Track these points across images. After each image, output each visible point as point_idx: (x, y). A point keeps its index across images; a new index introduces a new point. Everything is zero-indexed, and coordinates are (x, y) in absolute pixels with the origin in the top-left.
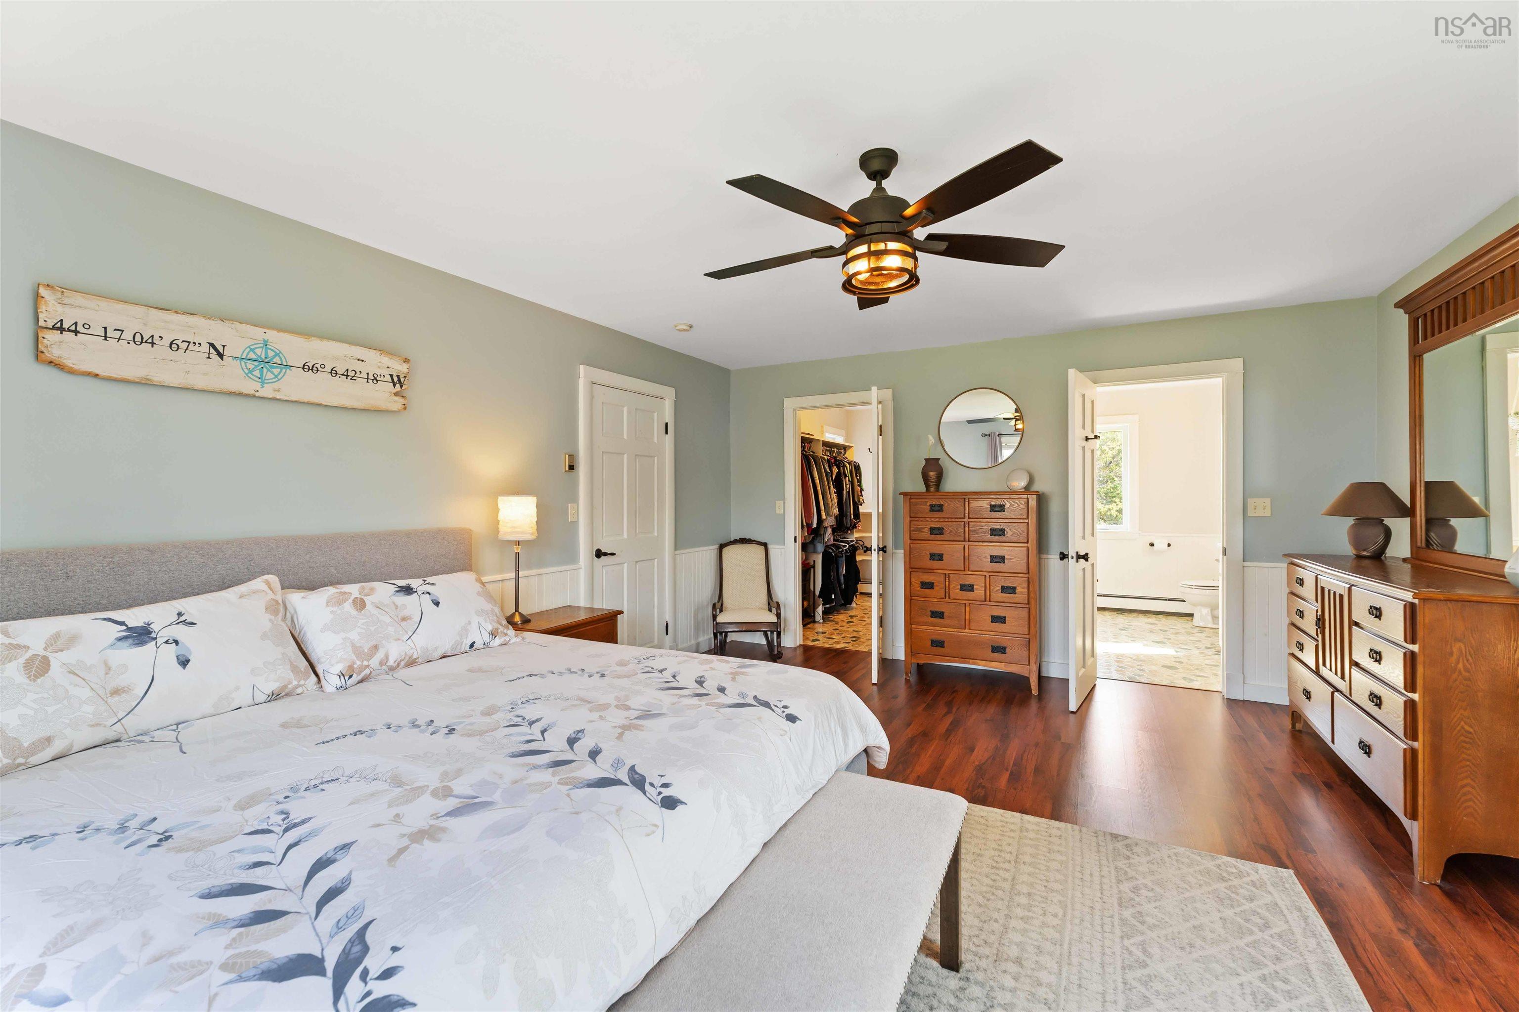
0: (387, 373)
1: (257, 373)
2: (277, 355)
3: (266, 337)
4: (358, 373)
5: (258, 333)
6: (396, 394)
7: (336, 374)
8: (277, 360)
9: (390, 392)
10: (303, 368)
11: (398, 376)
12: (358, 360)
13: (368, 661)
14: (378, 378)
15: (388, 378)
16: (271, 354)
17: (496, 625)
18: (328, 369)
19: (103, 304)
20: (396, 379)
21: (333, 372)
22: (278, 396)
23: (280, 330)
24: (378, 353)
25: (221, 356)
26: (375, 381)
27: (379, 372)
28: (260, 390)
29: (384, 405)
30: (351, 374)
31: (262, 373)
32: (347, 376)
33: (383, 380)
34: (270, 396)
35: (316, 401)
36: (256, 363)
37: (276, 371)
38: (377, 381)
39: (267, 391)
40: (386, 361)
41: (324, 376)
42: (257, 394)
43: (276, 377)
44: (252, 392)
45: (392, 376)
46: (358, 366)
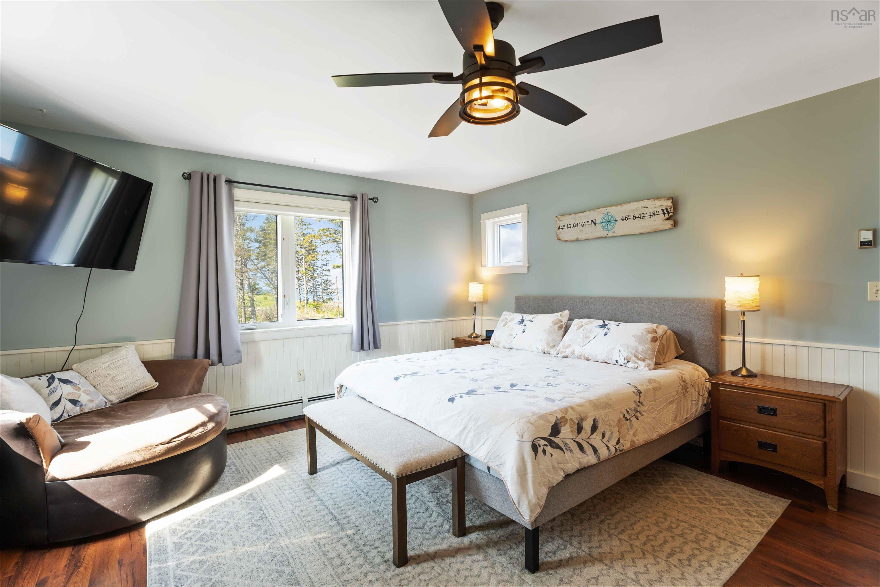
0: (659, 209)
1: (606, 227)
2: (612, 217)
3: (607, 211)
4: (645, 214)
5: (604, 210)
6: (667, 219)
7: (635, 218)
8: (612, 219)
9: (662, 219)
10: (622, 220)
11: (667, 209)
12: (645, 207)
13: (565, 350)
14: (655, 214)
15: (661, 212)
16: (610, 217)
17: (630, 355)
18: (632, 217)
19: (567, 217)
20: (665, 211)
21: (634, 218)
22: (615, 235)
23: (611, 206)
24: (653, 200)
25: (595, 224)
26: (654, 216)
27: (655, 210)
28: (608, 234)
29: (661, 227)
30: (642, 216)
31: (607, 226)
32: (640, 217)
33: (659, 213)
34: (612, 236)
35: (629, 233)
36: (605, 223)
37: (612, 224)
38: (655, 215)
39: (610, 234)
40: (658, 203)
41: (630, 221)
42: (607, 236)
43: (613, 227)
44: (605, 236)
45: (663, 210)
46: (645, 211)
